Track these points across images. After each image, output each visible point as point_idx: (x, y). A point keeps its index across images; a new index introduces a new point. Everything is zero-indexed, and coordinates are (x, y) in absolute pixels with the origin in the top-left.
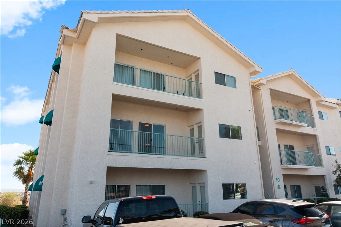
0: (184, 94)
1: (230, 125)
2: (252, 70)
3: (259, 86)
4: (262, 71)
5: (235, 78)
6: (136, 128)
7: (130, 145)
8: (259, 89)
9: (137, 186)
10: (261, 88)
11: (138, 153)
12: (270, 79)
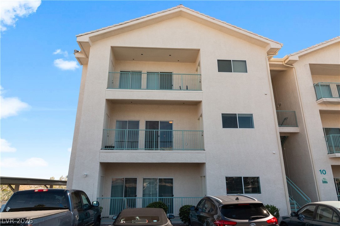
0: (187, 89)
1: (237, 113)
2: (268, 49)
3: (292, 64)
4: (281, 47)
5: (245, 61)
6: (142, 127)
7: (138, 142)
8: (293, 67)
9: (144, 179)
10: (295, 65)
11: (145, 150)
12: (306, 52)
